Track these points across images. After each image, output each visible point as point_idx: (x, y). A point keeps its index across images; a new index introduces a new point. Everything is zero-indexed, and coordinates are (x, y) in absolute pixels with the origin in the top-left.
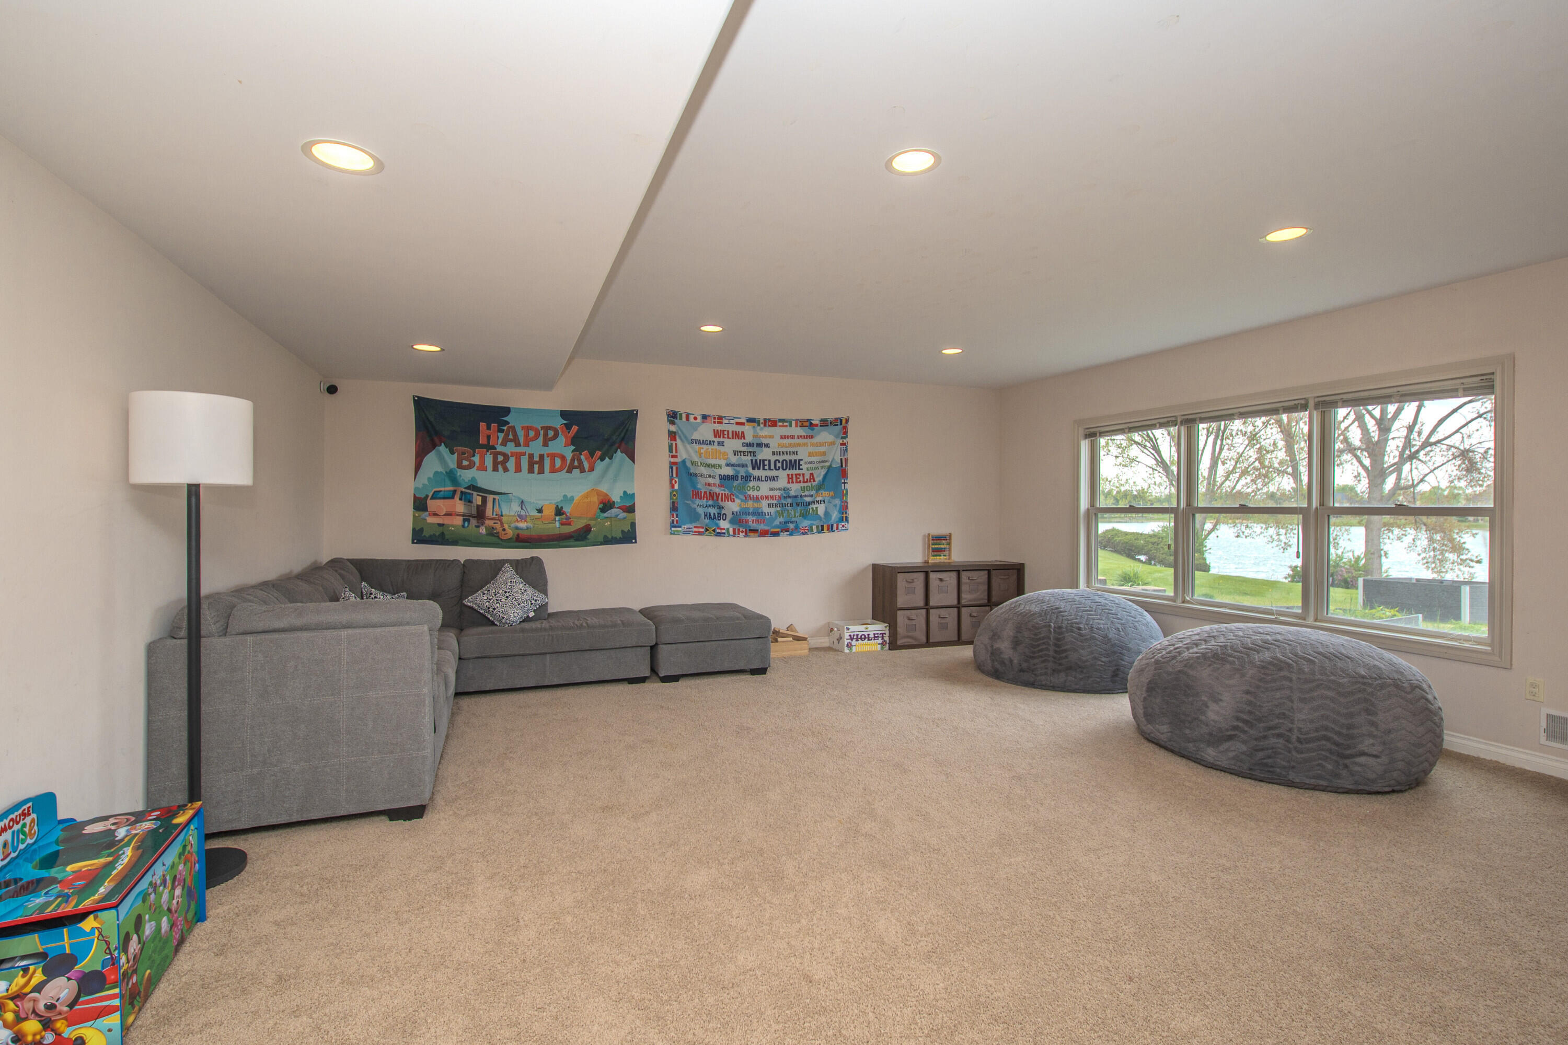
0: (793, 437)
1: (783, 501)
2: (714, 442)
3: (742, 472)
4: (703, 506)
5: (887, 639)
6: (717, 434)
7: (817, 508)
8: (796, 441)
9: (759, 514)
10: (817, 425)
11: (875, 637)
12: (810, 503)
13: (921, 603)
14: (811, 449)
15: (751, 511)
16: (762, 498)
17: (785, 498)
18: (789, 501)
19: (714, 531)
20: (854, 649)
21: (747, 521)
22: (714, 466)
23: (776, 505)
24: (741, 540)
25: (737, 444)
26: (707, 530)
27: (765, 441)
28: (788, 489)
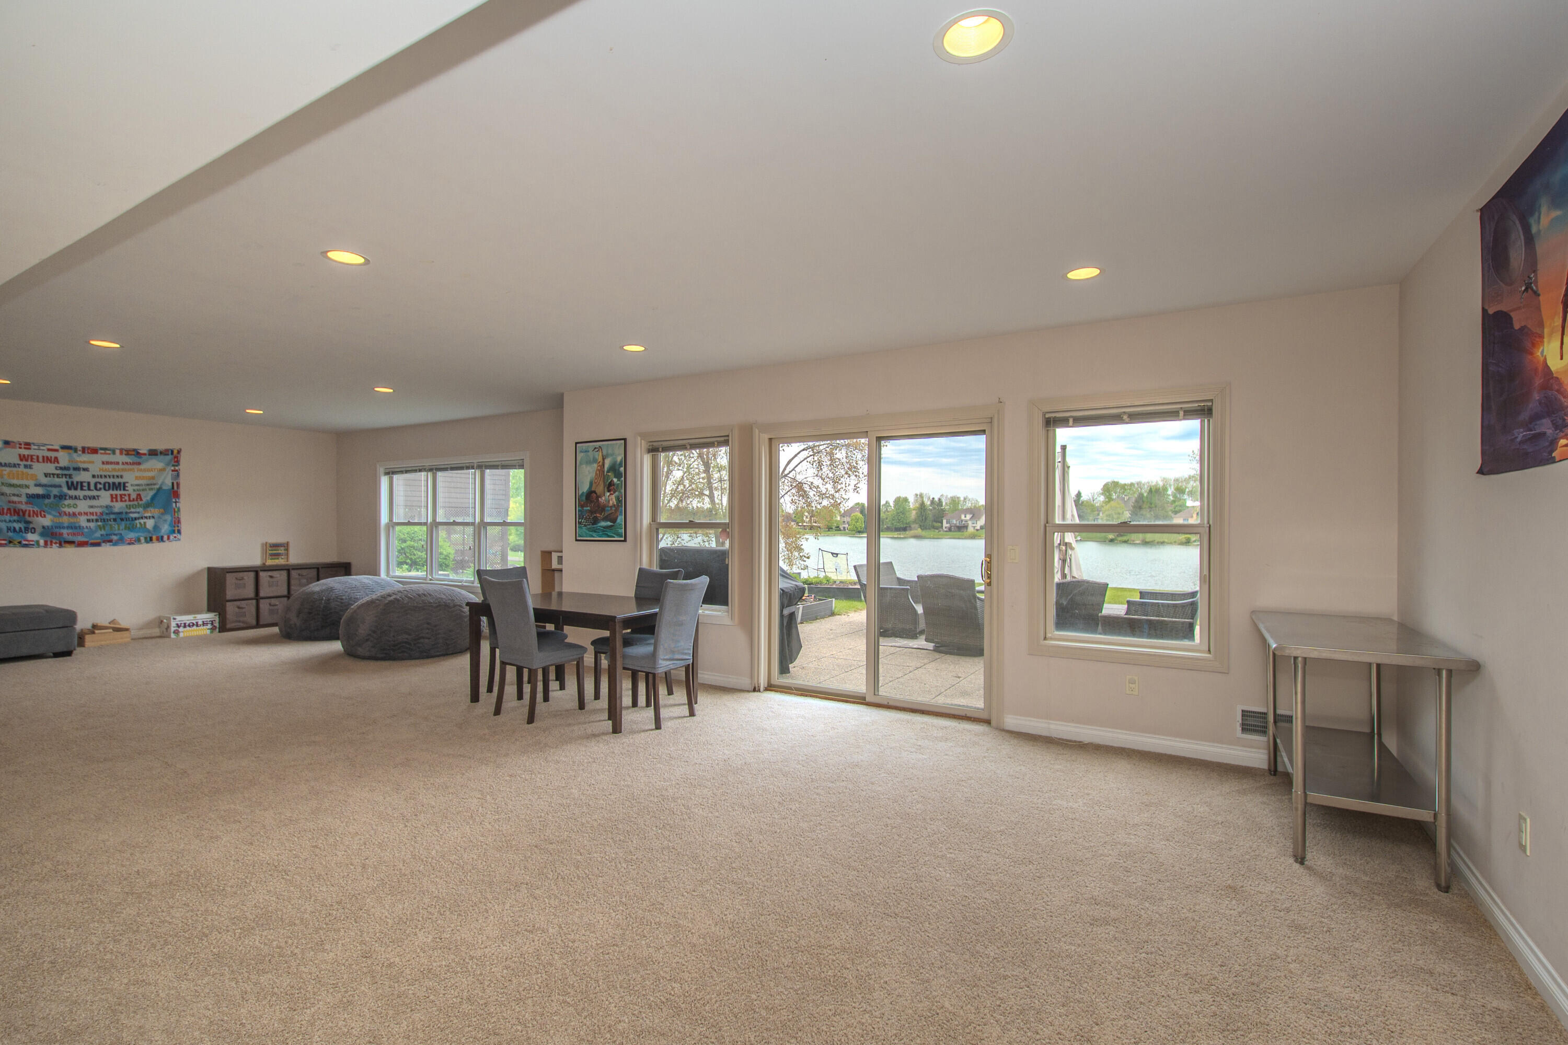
0: (118, 463)
1: (105, 517)
2: (19, 465)
3: (55, 491)
4: (5, 521)
5: (217, 625)
6: (22, 458)
7: (145, 523)
8: (121, 466)
9: (76, 528)
10: (145, 454)
11: (204, 624)
12: (136, 519)
13: (252, 595)
14: (138, 474)
15: (66, 525)
16: (80, 514)
17: (107, 514)
18: (112, 516)
19: (20, 543)
20: (181, 635)
21: (61, 534)
22: (20, 486)
23: (97, 520)
24: (54, 550)
25: (50, 468)
26: (10, 542)
27: (85, 466)
28: (111, 507)
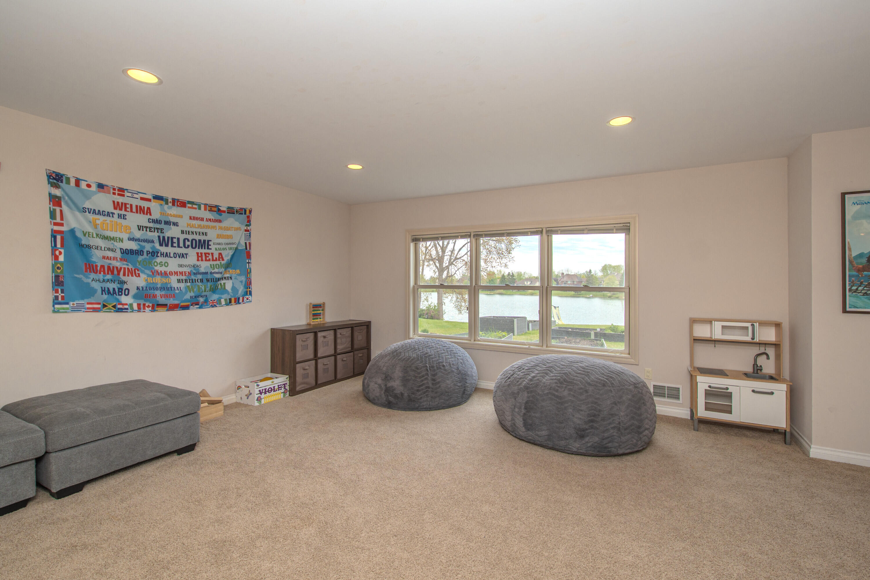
0: (202, 219)
1: (193, 277)
2: (113, 213)
3: (148, 247)
4: (99, 280)
5: (287, 387)
6: (117, 206)
7: (224, 284)
8: (204, 223)
9: (168, 289)
10: (224, 212)
11: (279, 388)
12: (219, 279)
13: (312, 356)
14: (220, 232)
15: (159, 286)
16: (171, 273)
17: (194, 274)
18: (200, 277)
19: (114, 306)
20: (263, 401)
21: (155, 296)
22: (113, 239)
23: (186, 281)
24: (148, 315)
25: (143, 220)
26: (105, 306)
27: (173, 220)
28: (198, 266)
